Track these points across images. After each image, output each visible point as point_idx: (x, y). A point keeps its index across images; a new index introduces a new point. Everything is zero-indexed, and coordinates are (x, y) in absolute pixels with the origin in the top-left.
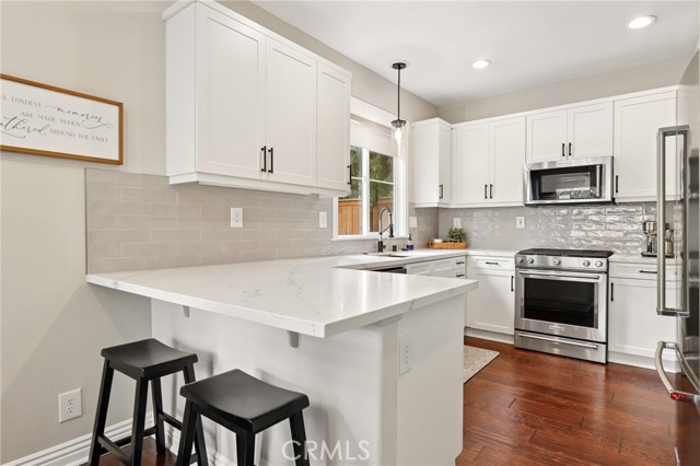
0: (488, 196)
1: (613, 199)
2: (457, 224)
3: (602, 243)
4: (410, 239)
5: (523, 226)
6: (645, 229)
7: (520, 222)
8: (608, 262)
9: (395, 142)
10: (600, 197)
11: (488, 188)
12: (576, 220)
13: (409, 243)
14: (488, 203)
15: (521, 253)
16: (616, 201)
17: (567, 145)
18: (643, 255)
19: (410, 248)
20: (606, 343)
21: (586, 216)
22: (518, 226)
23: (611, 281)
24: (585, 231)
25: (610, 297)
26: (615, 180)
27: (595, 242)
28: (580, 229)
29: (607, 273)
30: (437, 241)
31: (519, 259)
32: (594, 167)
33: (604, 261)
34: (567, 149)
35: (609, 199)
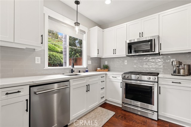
0: (114, 53)
1: (159, 53)
2: (106, 63)
3: (155, 70)
4: (87, 68)
5: (127, 64)
6: (172, 64)
7: (126, 62)
8: (158, 78)
9: (76, 31)
10: (154, 51)
11: (114, 50)
12: (145, 61)
13: (87, 70)
14: (114, 56)
15: (124, 73)
16: (160, 53)
17: (141, 33)
18: (172, 75)
19: (87, 71)
20: (157, 112)
21: (149, 60)
22: (125, 64)
23: (159, 85)
24: (148, 65)
25: (159, 92)
26: (160, 45)
27: (152, 69)
28: (146, 64)
29: (157, 82)
30: (98, 69)
31: (123, 76)
32: (152, 40)
33: (156, 77)
34: (141, 34)
35: (158, 53)
